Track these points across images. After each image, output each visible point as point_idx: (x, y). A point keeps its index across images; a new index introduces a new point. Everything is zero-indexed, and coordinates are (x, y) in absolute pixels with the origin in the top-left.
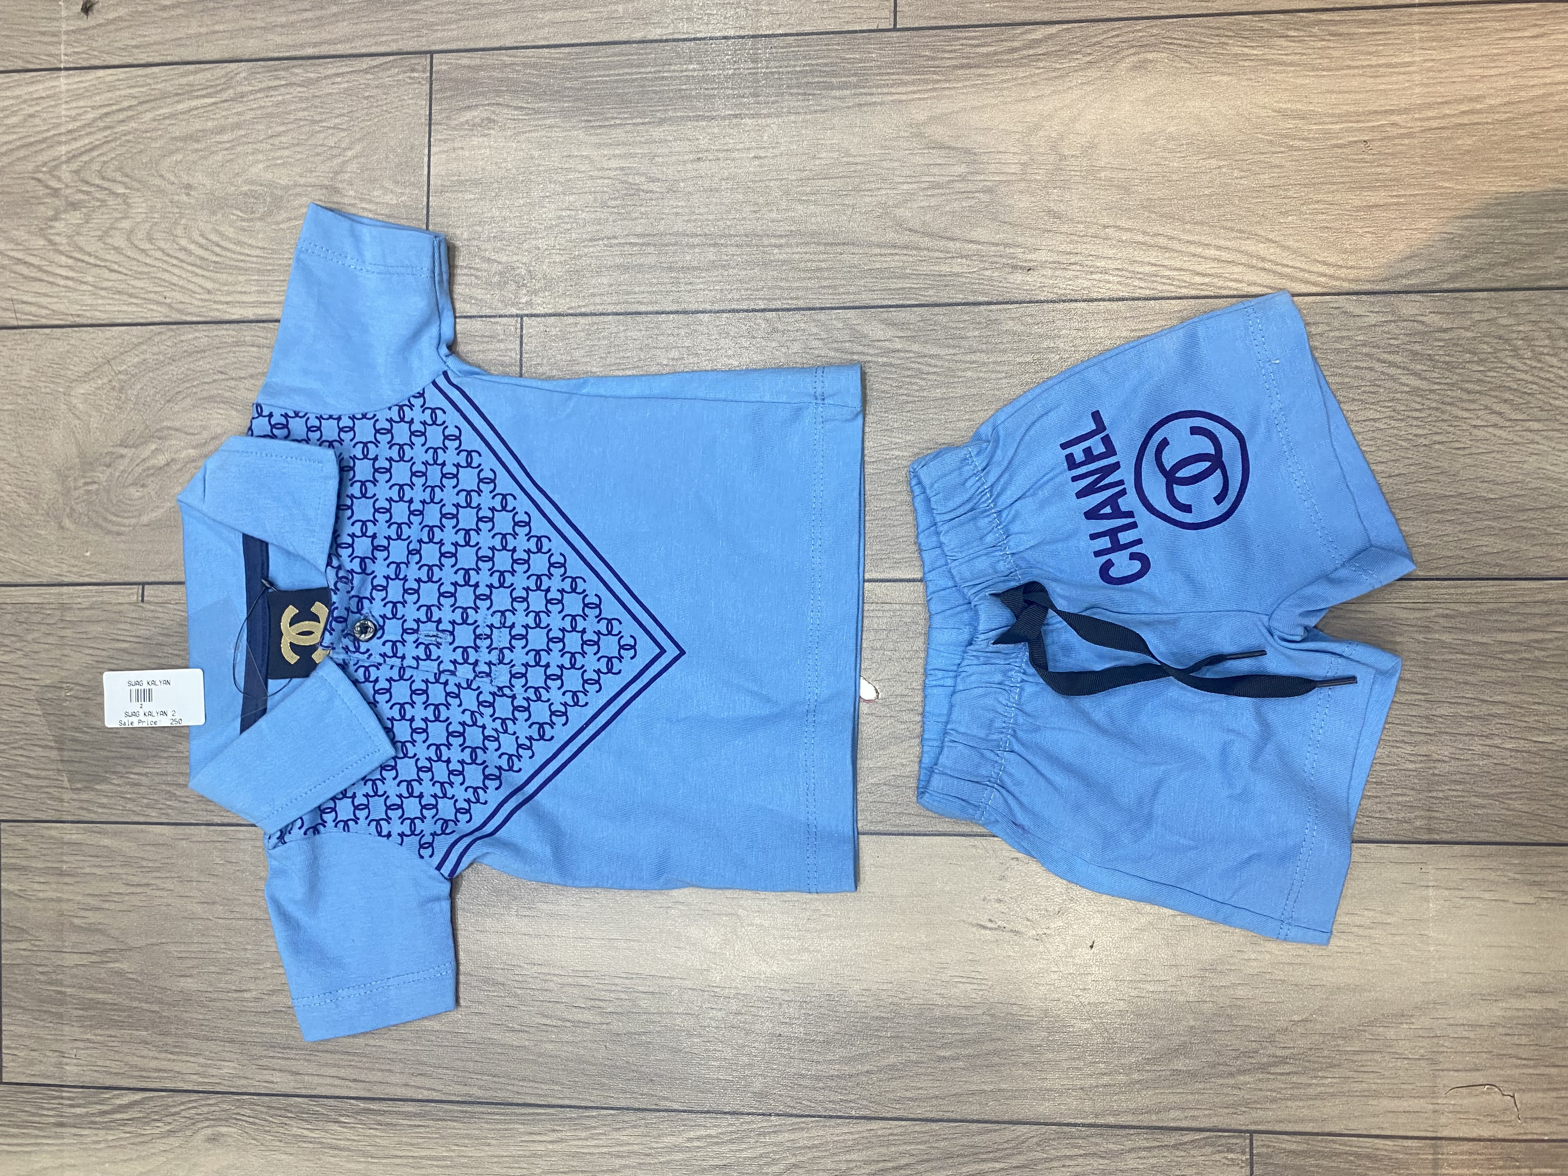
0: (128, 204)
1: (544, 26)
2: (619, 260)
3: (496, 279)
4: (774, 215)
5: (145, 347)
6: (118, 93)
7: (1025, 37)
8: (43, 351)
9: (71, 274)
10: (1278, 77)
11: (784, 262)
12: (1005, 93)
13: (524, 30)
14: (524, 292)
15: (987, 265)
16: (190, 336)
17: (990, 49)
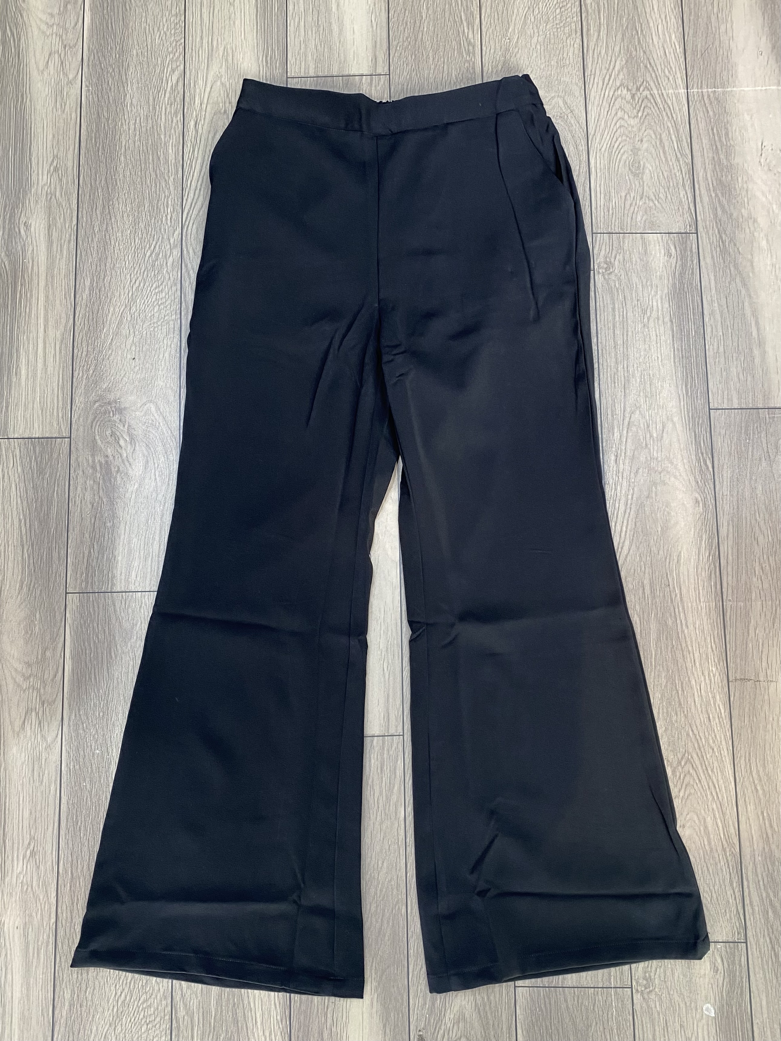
0: (634, 118)
1: (708, 275)
2: (617, 306)
3: (608, 260)
4: (635, 366)
5: (578, 125)
6: (678, 112)
7: (708, 459)
8: (575, 86)
9: (606, 96)
10: (694, 553)
11: (617, 369)
12: (685, 451)
13: (707, 268)
14: (604, 271)
15: (617, 446)
16: (582, 143)
17: (702, 445)
